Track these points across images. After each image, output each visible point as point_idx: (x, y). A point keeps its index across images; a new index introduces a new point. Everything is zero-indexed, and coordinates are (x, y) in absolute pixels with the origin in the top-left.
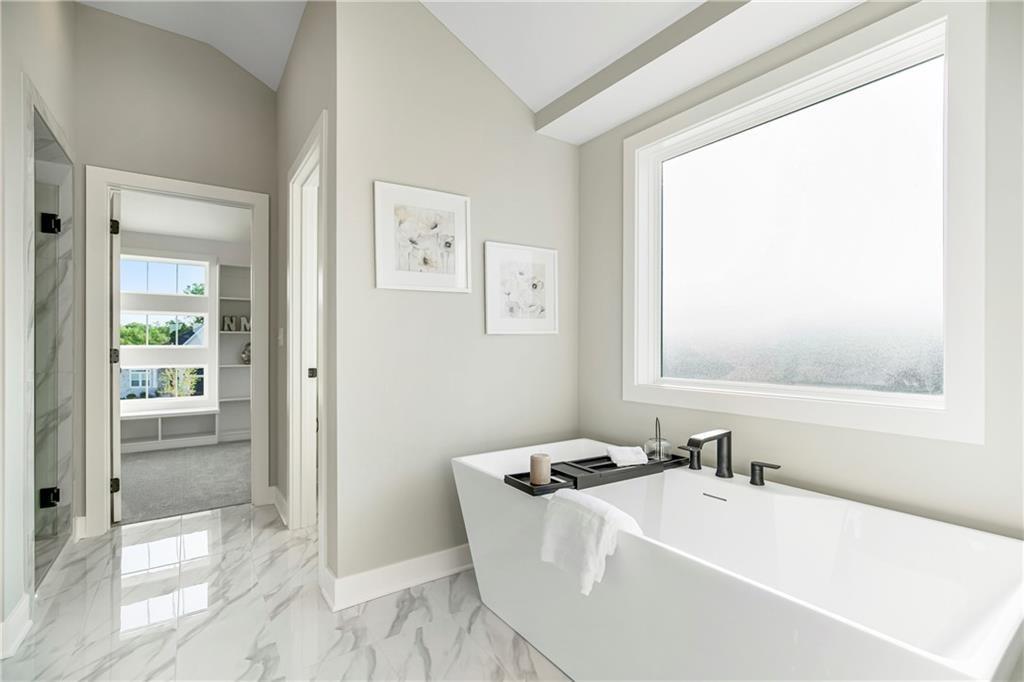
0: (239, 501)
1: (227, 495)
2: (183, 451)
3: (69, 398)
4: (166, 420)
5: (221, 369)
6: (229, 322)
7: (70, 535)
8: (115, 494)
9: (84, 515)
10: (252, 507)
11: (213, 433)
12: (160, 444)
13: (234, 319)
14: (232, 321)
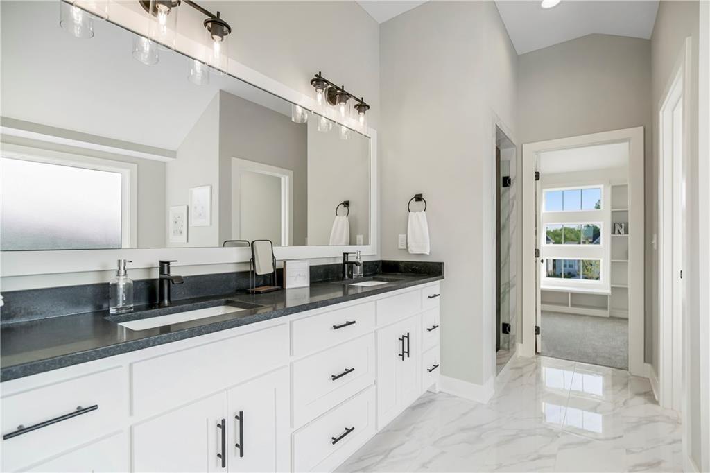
0: (619, 366)
1: (610, 358)
2: (584, 318)
3: (515, 276)
4: (573, 294)
5: (612, 263)
6: (619, 228)
7: (514, 352)
8: (538, 336)
9: (522, 343)
10: (629, 374)
11: (606, 308)
12: (569, 309)
13: (623, 225)
14: (621, 227)
